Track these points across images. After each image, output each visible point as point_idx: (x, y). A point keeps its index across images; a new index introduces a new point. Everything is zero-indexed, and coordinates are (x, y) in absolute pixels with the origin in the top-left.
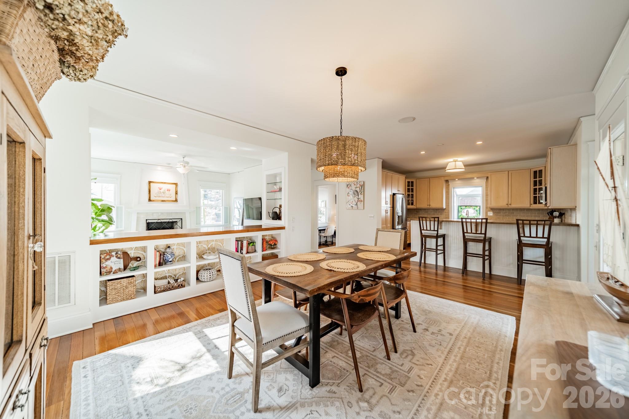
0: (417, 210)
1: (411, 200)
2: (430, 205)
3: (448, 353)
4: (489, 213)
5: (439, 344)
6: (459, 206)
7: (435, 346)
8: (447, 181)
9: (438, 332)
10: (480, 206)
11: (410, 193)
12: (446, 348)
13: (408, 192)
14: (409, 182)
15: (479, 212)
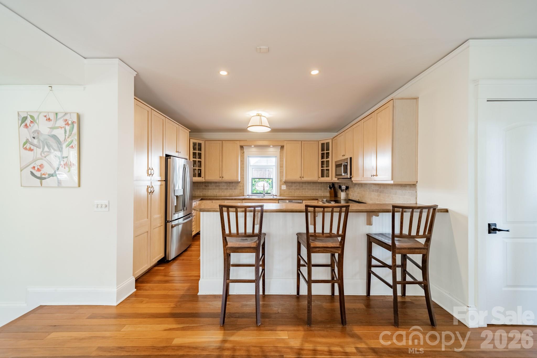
0: (206, 184)
1: (198, 169)
2: (222, 177)
4: (282, 186)
6: (252, 179)
8: (242, 147)
10: (272, 179)
11: (197, 160)
13: (194, 158)
14: (195, 144)
15: (271, 185)
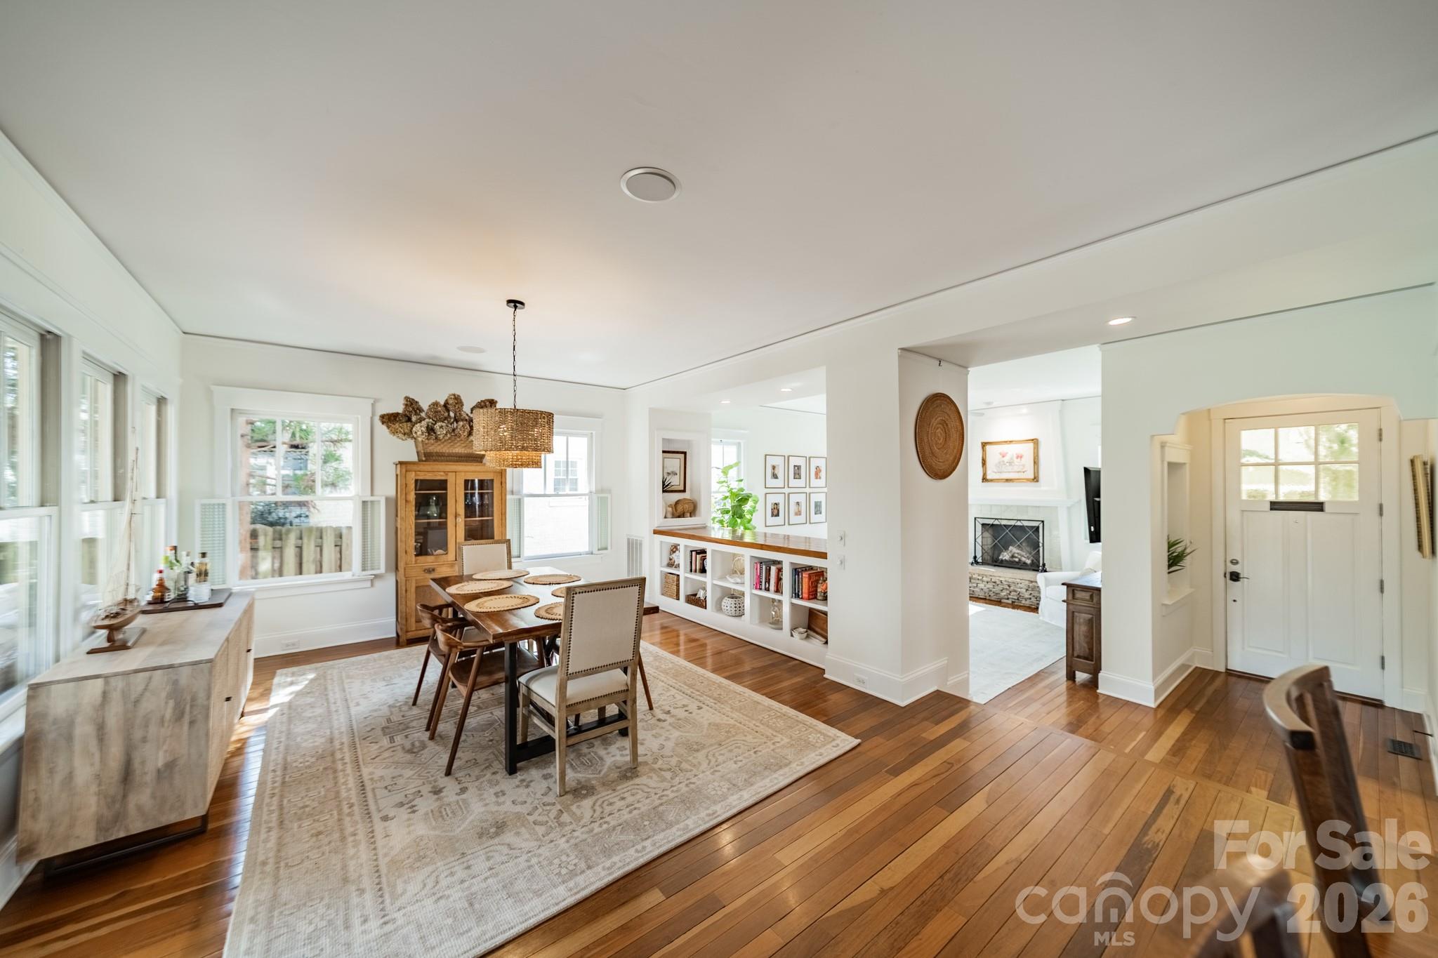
3: (363, 786)
5: (389, 788)
7: (393, 781)
9: (413, 803)
12: (373, 789)
